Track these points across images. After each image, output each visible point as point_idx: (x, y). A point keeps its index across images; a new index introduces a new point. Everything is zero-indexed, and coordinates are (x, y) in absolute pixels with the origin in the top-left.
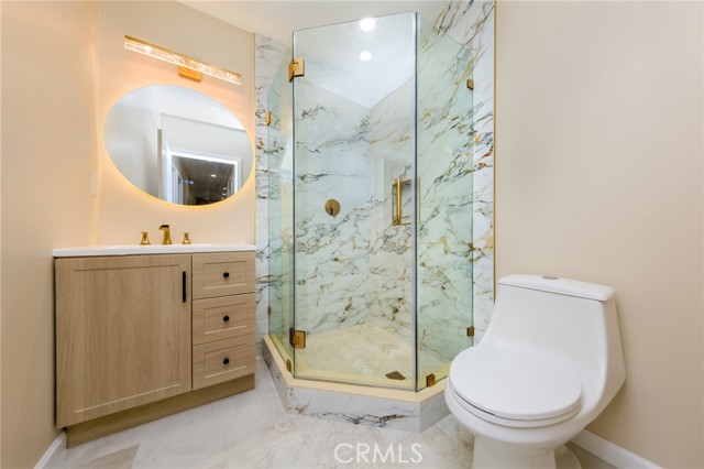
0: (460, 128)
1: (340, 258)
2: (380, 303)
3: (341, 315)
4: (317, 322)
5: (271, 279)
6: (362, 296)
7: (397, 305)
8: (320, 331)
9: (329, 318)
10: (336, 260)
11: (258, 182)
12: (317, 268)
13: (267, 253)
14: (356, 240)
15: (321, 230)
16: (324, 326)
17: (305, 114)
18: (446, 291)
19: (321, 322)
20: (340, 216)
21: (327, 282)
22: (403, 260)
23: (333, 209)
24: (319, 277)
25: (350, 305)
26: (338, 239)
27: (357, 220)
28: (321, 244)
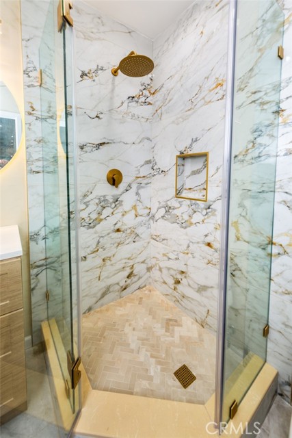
0: (262, 104)
1: (123, 228)
2: (160, 270)
3: (123, 283)
4: (99, 295)
5: (49, 261)
6: (143, 262)
7: (179, 276)
8: (102, 305)
9: (111, 290)
10: (118, 230)
11: (29, 155)
12: (99, 242)
13: (42, 233)
14: (138, 208)
15: (103, 203)
16: (107, 298)
17: (83, 75)
18: (235, 278)
19: (103, 295)
20: (122, 186)
21: (109, 255)
22: (186, 234)
23: (114, 179)
24: (101, 250)
25: (132, 273)
26: (120, 210)
27: (139, 188)
28: (102, 217)
